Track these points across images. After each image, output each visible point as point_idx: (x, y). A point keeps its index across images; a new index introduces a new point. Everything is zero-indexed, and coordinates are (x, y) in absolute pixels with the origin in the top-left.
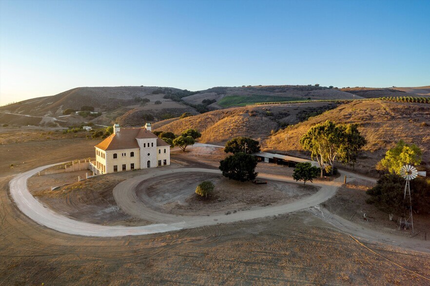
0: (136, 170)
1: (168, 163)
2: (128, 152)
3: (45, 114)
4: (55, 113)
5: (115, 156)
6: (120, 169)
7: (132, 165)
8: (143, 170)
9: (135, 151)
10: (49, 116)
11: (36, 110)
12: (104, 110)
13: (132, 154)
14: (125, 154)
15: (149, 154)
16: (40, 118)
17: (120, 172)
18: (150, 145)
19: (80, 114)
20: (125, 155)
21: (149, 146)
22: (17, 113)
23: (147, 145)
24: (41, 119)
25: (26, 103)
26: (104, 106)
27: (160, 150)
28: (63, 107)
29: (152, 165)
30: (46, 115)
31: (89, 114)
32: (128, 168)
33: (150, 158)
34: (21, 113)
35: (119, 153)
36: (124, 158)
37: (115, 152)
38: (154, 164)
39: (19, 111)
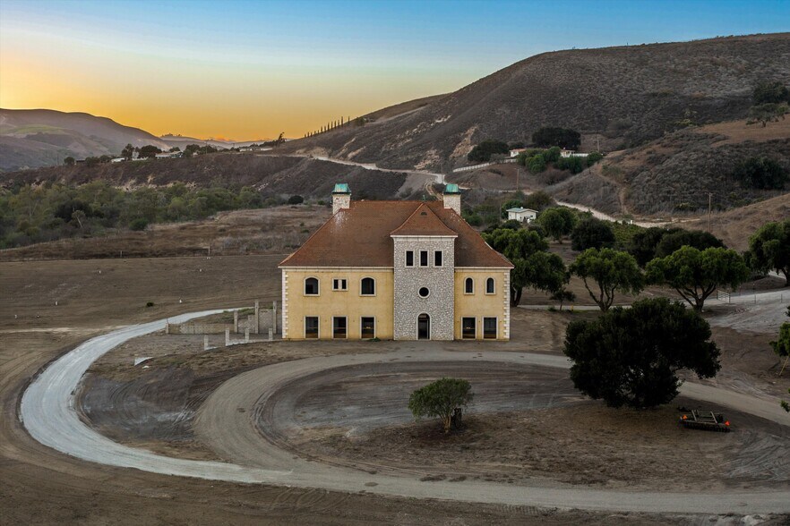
0: (378, 340)
1: (504, 331)
2: (354, 276)
3: (417, 161)
4: (446, 157)
5: (311, 287)
6: (326, 330)
7: (368, 322)
8: (401, 341)
9: (378, 275)
10: (428, 168)
11: (400, 144)
12: (620, 141)
13: (368, 286)
14: (344, 282)
15: (424, 292)
16: (400, 175)
17: (327, 340)
18: (431, 259)
19: (522, 161)
20: (344, 286)
21: (424, 262)
22: (345, 156)
23: (417, 258)
24: (401, 179)
25: (378, 122)
26: (623, 127)
27: (469, 282)
28: (476, 132)
29: (436, 332)
30: (421, 165)
31: (552, 159)
32: (354, 329)
33: (428, 306)
34: (353, 159)
35: (325, 277)
36: (340, 295)
37: (312, 272)
38: (444, 328)
39: (351, 149)
